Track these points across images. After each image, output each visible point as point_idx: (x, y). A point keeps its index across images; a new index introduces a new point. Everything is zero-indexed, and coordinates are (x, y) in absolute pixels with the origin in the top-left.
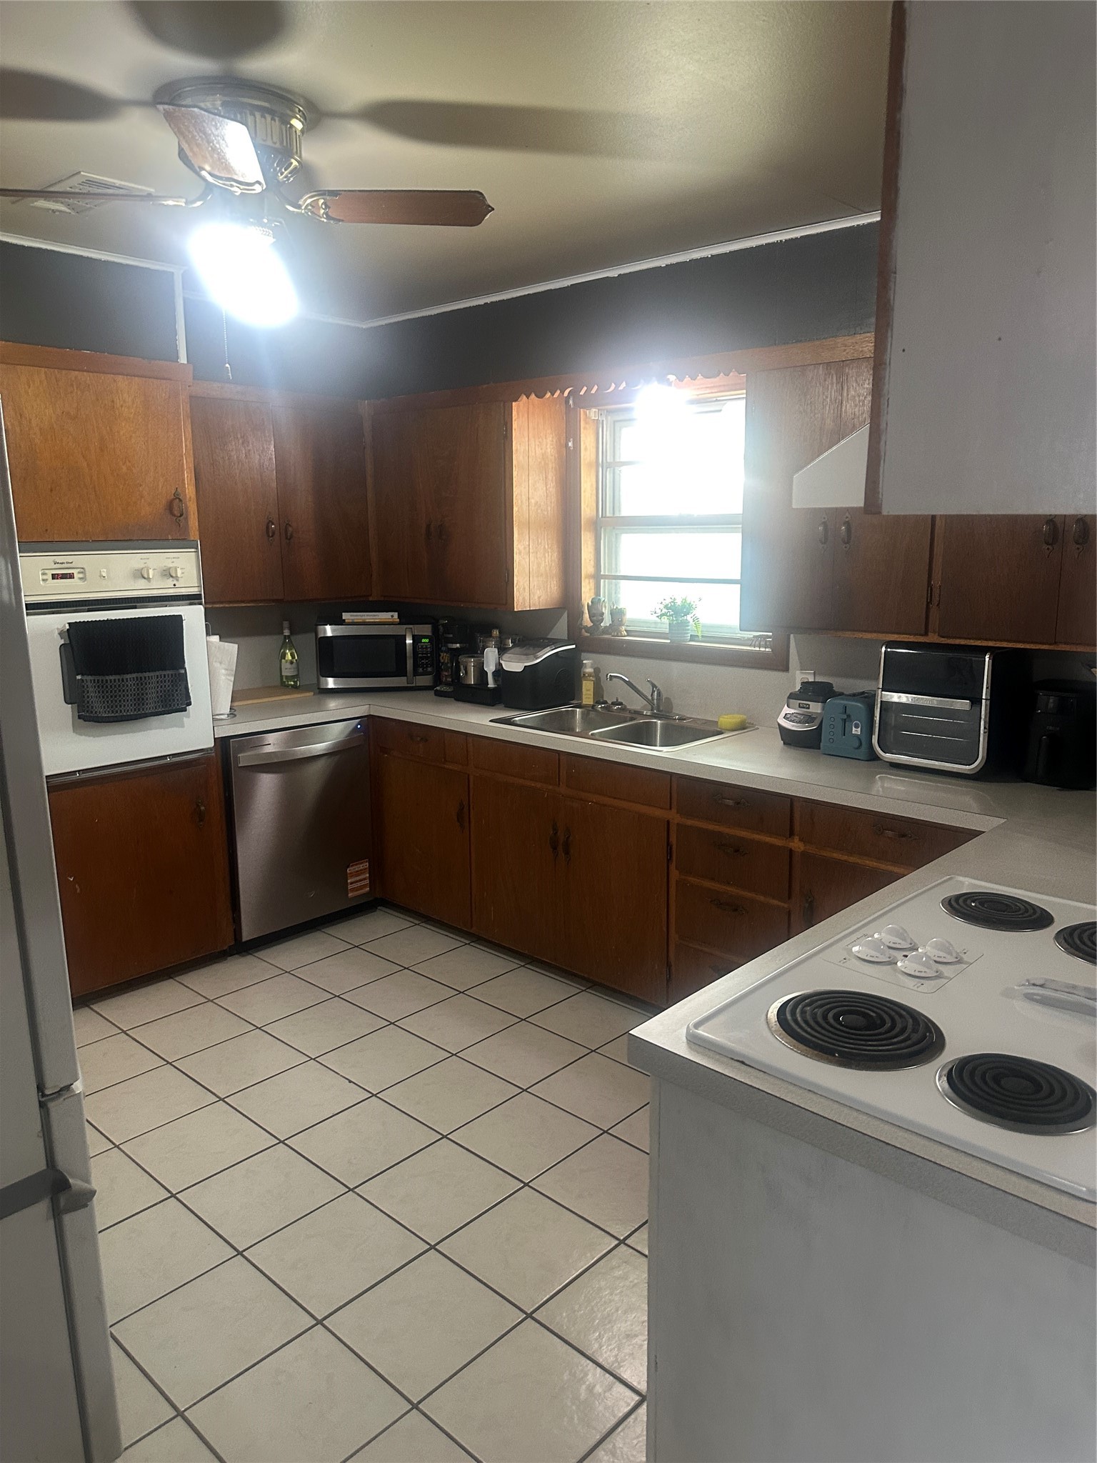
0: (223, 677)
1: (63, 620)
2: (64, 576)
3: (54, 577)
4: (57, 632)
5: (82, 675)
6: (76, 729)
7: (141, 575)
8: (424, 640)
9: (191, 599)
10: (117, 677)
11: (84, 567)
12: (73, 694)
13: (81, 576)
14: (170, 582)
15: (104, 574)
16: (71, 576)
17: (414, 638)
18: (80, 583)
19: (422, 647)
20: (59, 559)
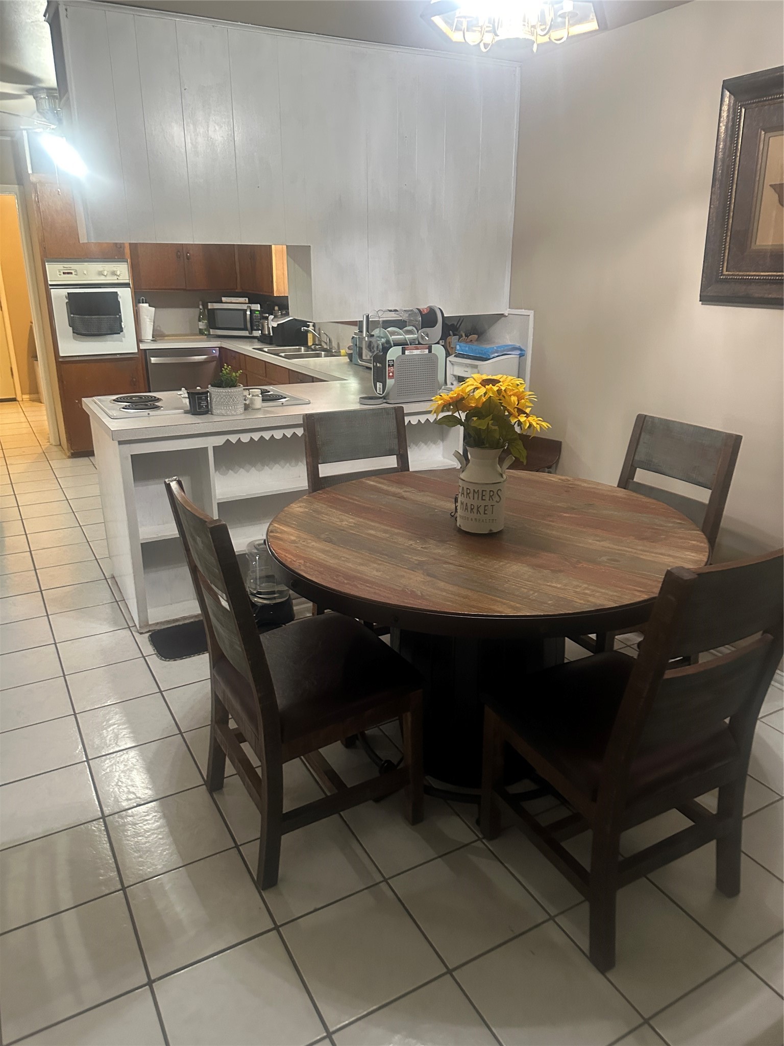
0: (148, 323)
1: (65, 292)
2: (68, 273)
3: (64, 273)
4: (64, 297)
5: (73, 314)
6: (74, 338)
7: (101, 273)
8: (257, 313)
9: (126, 285)
10: (89, 317)
11: (77, 269)
12: (72, 324)
13: (76, 273)
14: (115, 277)
15: (85, 273)
16: (71, 273)
17: (251, 311)
18: (75, 276)
19: (256, 316)
20: (65, 266)
